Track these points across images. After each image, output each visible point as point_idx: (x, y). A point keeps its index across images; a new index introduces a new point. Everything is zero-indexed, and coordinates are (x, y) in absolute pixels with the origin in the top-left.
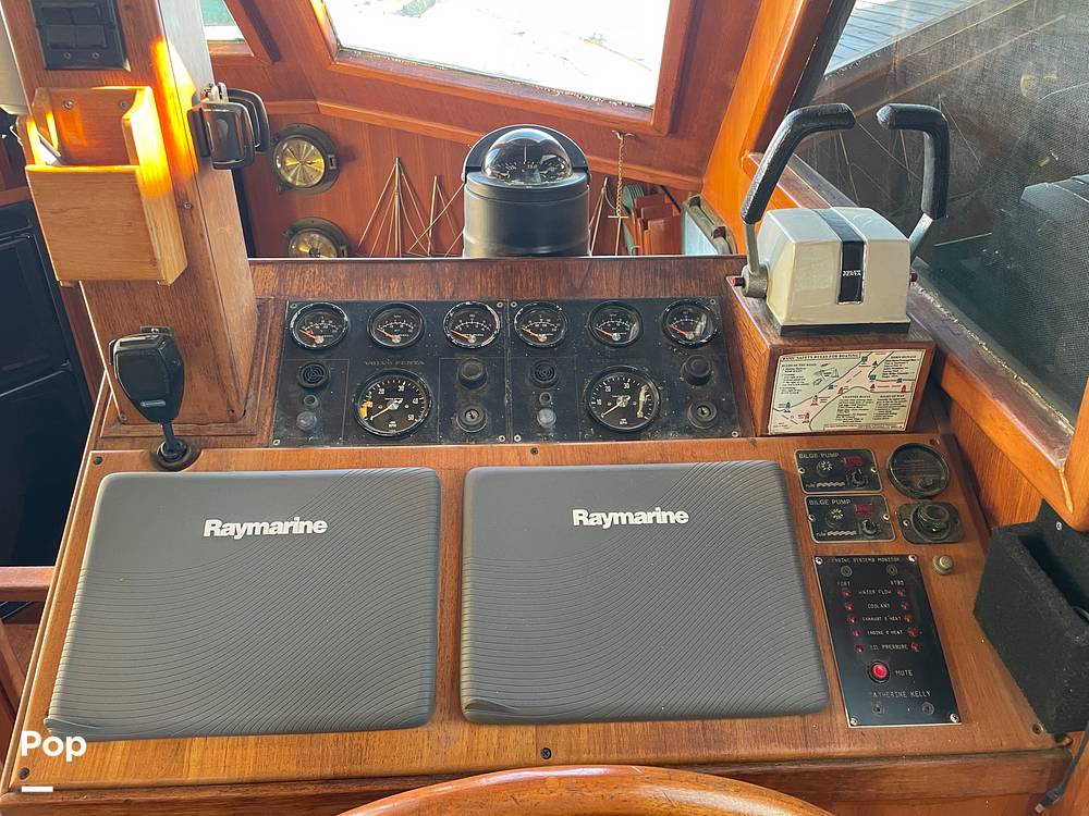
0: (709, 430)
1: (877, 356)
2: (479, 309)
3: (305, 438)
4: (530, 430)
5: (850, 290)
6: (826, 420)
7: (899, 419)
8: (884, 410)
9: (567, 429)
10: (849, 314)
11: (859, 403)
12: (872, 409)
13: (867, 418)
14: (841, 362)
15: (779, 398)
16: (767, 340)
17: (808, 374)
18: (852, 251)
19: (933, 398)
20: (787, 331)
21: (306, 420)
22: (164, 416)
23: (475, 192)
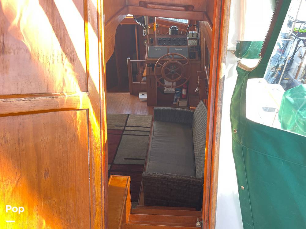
0: (184, 45)
1: (194, 40)
2: (170, 38)
3: (159, 45)
4: (173, 45)
5: (193, 36)
6: (192, 45)
7: (196, 45)
9: (175, 45)
10: (193, 38)
12: (194, 44)
13: (194, 45)
14: (192, 40)
15: (189, 43)
17: (190, 41)
18: (193, 33)
19: (198, 43)
21: (160, 44)
22: (152, 43)
23: (170, 31)
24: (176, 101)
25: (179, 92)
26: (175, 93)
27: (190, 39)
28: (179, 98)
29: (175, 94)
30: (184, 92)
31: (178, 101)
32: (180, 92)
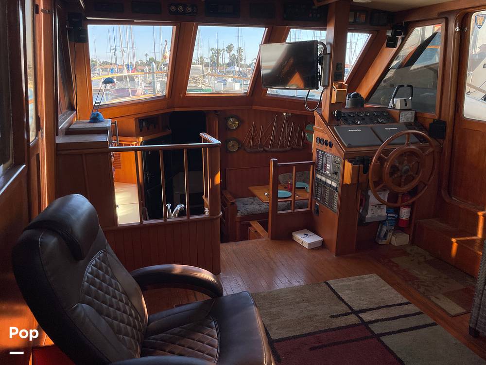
1: (410, 112)
3: (350, 124)
4: (374, 123)
5: (406, 105)
6: (405, 121)
7: (413, 121)
8: (411, 120)
10: (406, 108)
11: (409, 118)
13: (409, 120)
14: (406, 112)
15: (401, 118)
16: (399, 111)
17: (403, 114)
18: (405, 100)
19: (416, 117)
20: (400, 109)
21: (349, 122)
24: (385, 236)
25: (394, 215)
26: (387, 219)
27: (401, 110)
28: (393, 228)
29: (385, 221)
30: (405, 213)
31: (388, 237)
32: (396, 216)
